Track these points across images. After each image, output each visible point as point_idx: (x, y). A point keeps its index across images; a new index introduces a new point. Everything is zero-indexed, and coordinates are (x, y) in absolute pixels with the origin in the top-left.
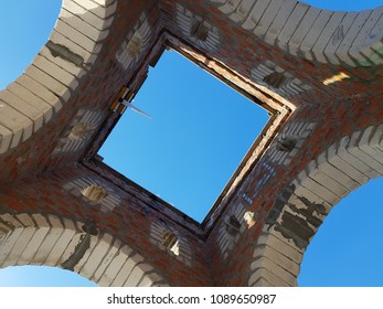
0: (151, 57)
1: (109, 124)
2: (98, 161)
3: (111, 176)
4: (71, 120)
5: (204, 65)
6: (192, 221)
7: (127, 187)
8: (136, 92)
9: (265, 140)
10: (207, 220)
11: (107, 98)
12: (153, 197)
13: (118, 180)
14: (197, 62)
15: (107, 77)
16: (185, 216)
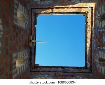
0: (33, 21)
1: (33, 52)
2: (37, 66)
3: (44, 69)
4: (11, 60)
5: (52, 13)
6: (81, 68)
7: (52, 70)
8: (36, 36)
9: (89, 24)
10: (86, 64)
11: (24, 43)
12: (63, 67)
13: (47, 69)
14: (49, 13)
15: (17, 34)
16: (78, 68)
